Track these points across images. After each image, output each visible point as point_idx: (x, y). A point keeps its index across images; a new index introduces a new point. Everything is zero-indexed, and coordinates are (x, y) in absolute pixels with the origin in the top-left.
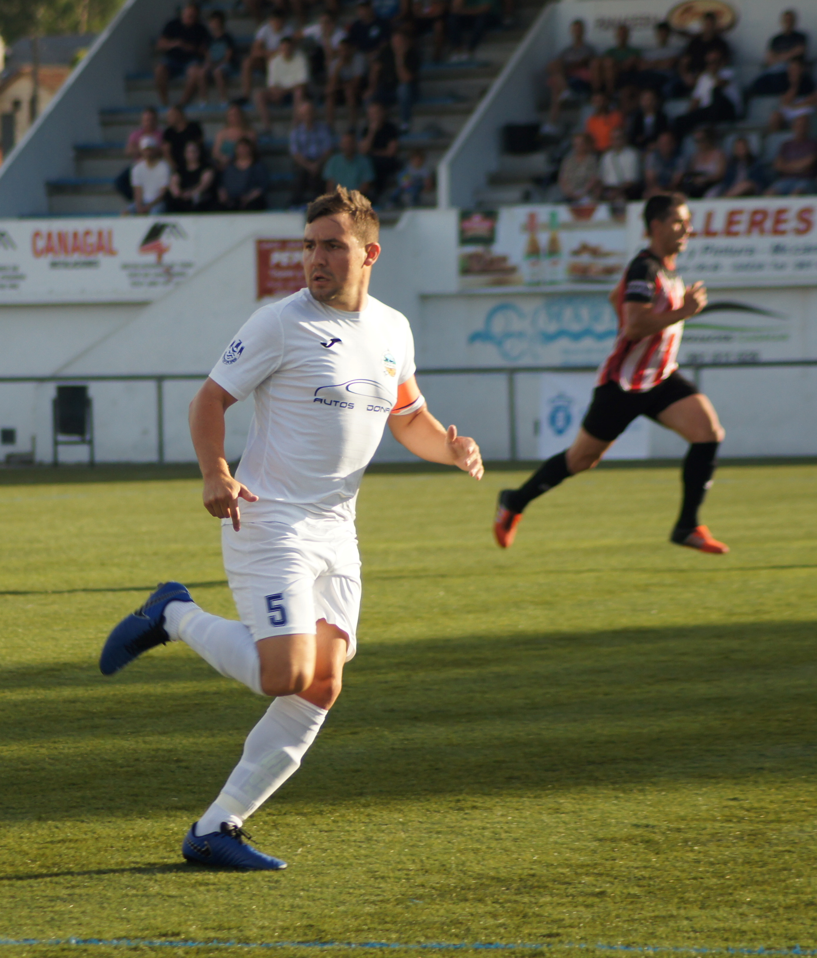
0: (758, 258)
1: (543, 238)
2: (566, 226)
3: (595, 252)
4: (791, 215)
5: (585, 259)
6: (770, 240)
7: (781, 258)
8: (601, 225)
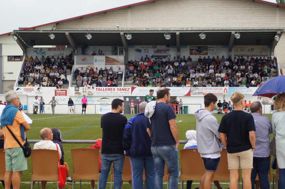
0: (109, 93)
1: (85, 90)
2: (87, 89)
3: (90, 92)
4: (113, 89)
5: (89, 93)
6: (110, 91)
7: (111, 93)
8: (91, 89)
